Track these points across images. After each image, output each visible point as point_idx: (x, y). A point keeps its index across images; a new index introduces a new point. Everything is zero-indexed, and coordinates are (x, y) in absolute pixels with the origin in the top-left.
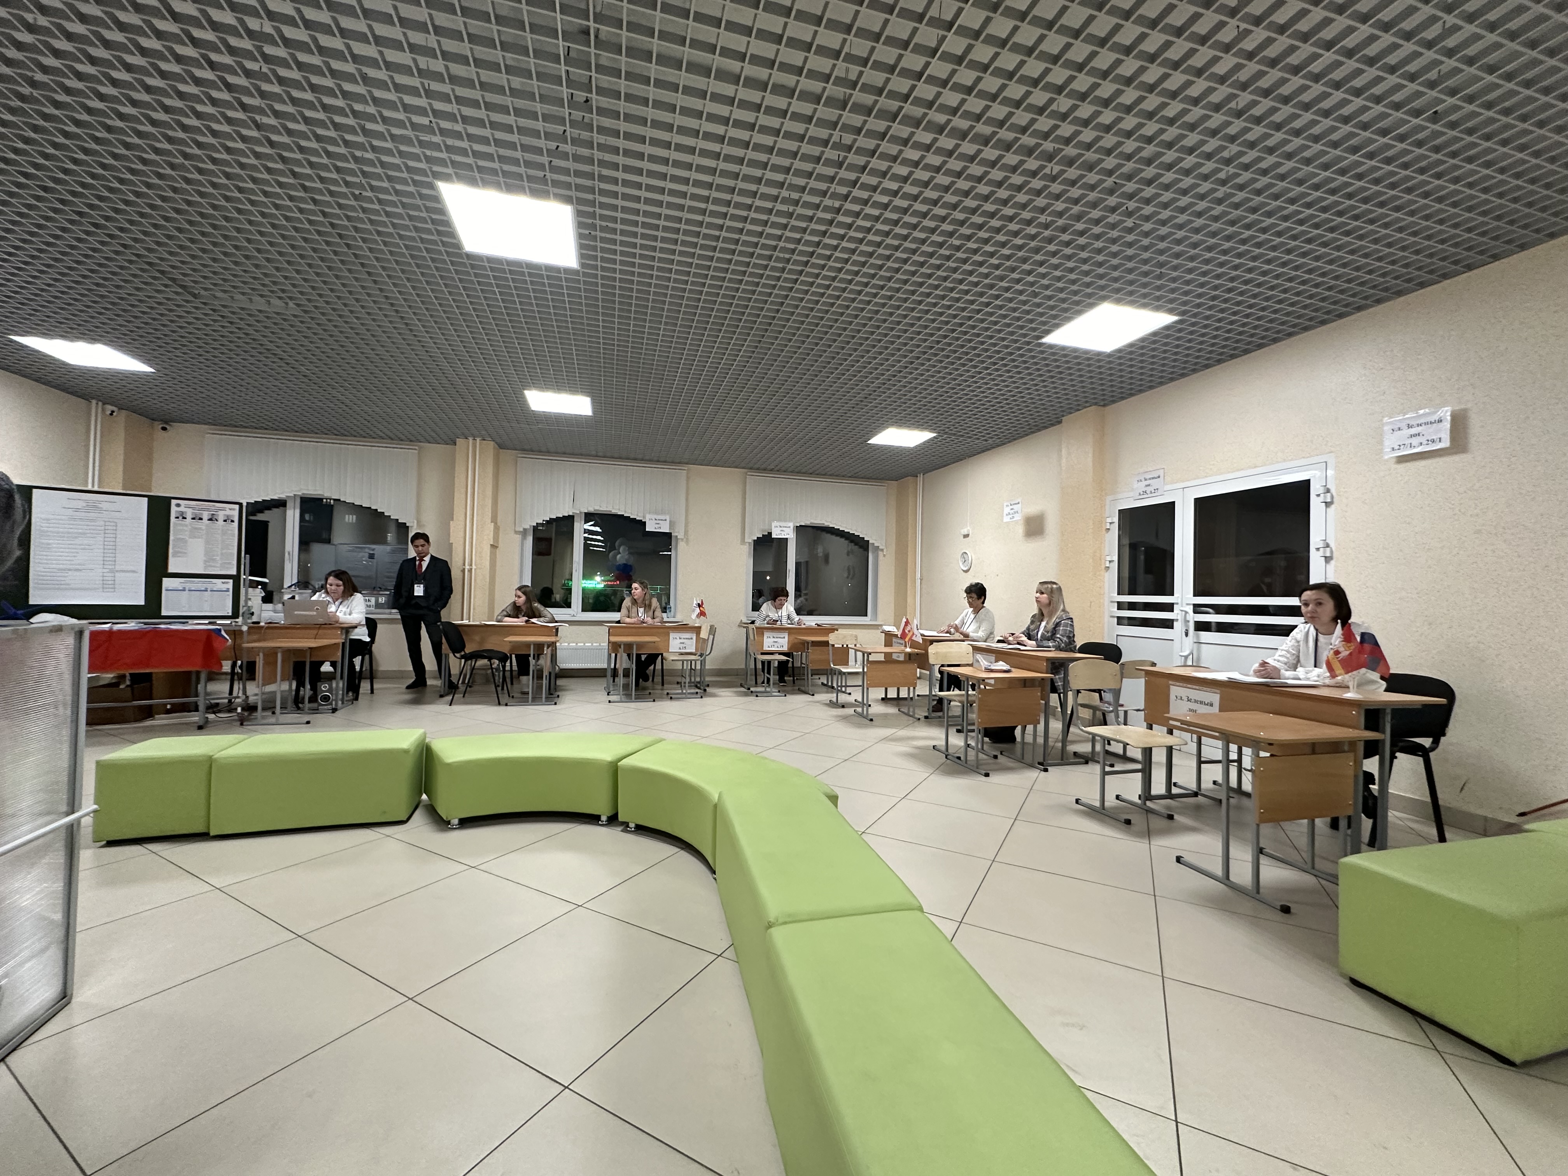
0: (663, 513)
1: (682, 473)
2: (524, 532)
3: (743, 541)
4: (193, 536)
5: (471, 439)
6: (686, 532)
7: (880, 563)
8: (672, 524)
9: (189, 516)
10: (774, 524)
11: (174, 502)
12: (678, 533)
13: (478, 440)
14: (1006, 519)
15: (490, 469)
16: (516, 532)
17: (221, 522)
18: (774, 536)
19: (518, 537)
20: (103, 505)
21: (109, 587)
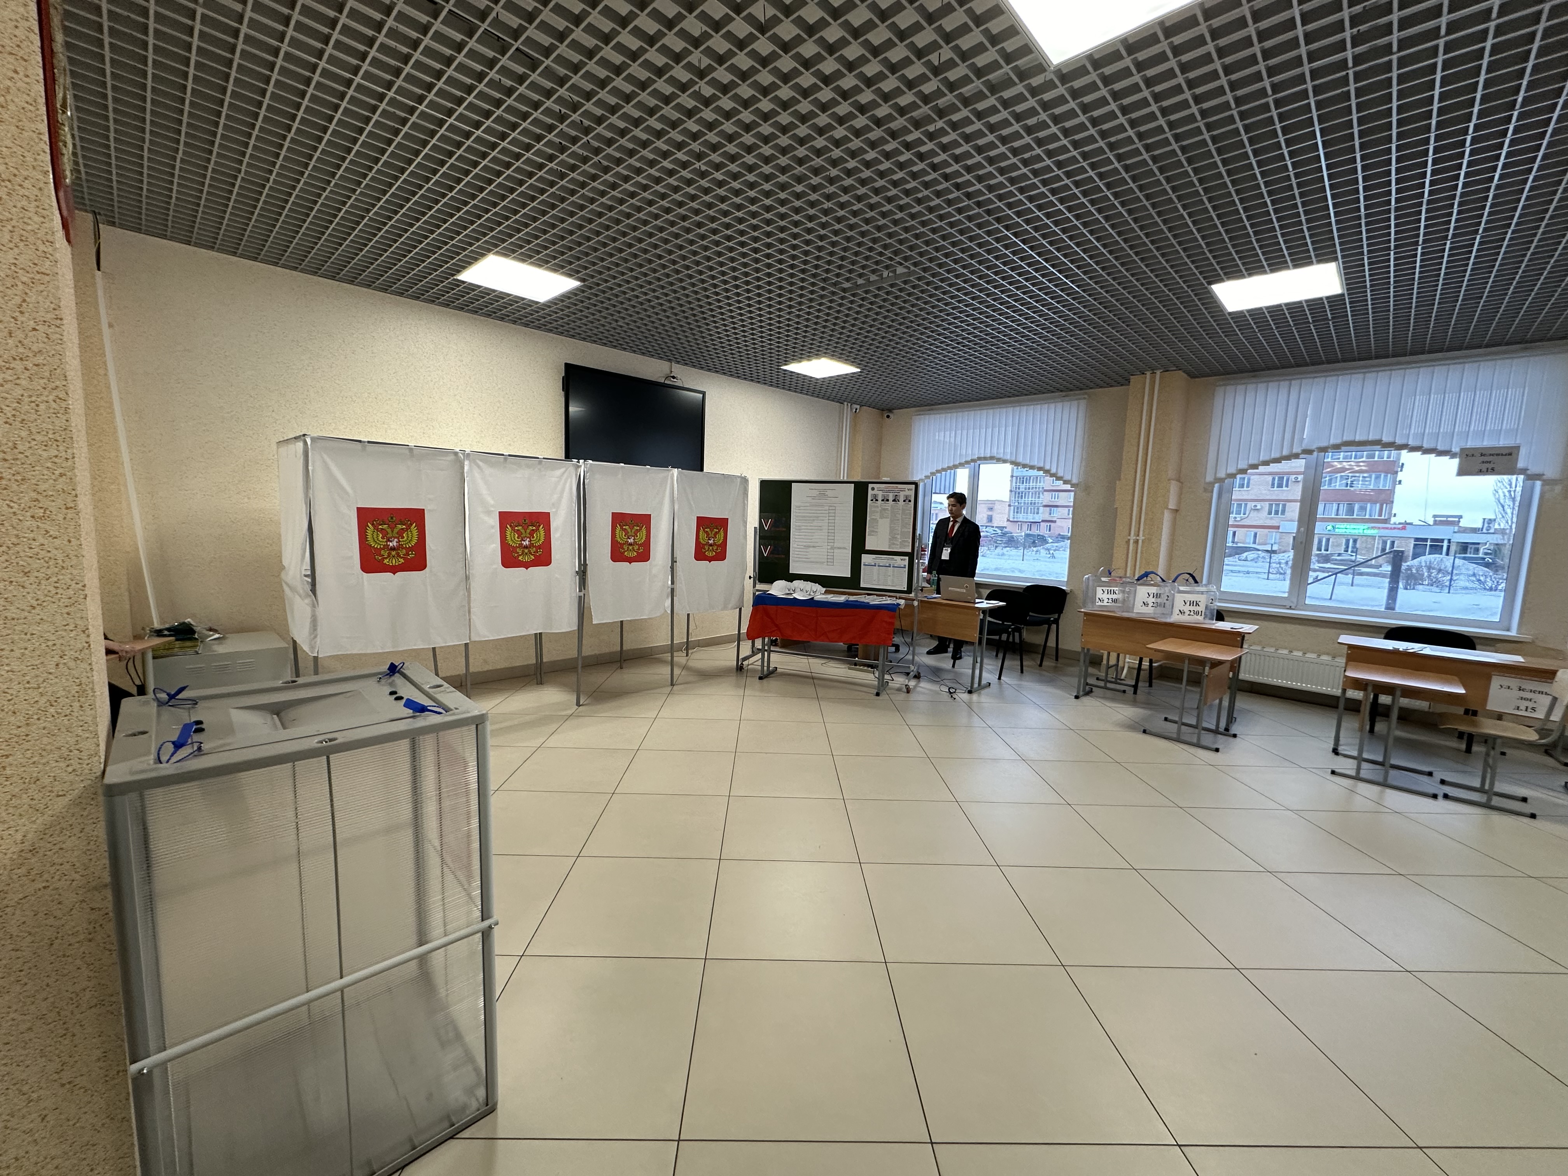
4: (882, 516)
5: (1148, 374)
9: (880, 499)
11: (870, 486)
13: (1158, 372)
16: (1206, 490)
17: (901, 503)
20: (829, 493)
21: (830, 561)
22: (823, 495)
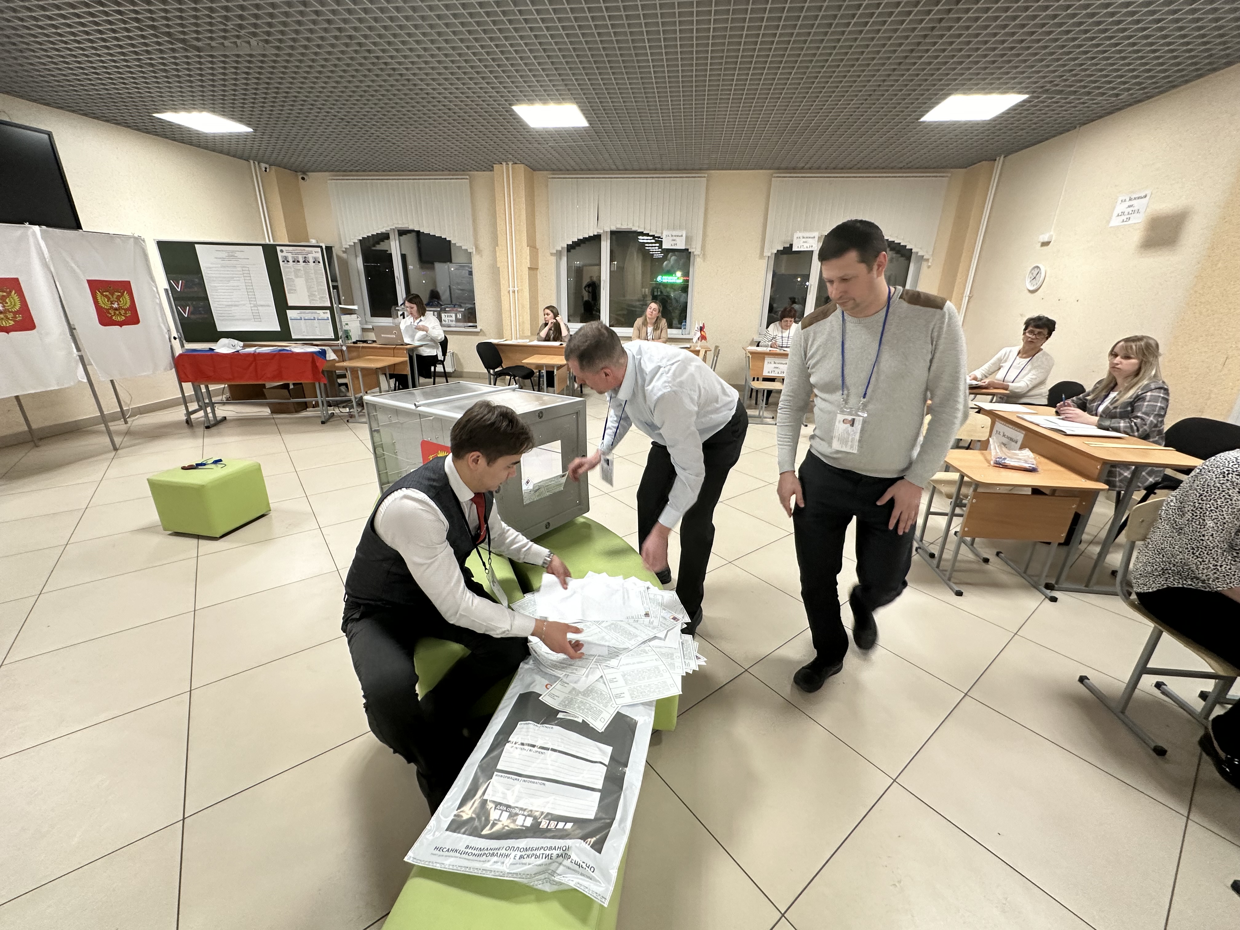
0: (680, 228)
1: (700, 182)
2: (559, 254)
3: (762, 256)
4: (297, 276)
5: (504, 164)
6: (703, 247)
7: (922, 276)
8: (688, 239)
9: (291, 260)
10: (796, 235)
11: (278, 248)
12: (695, 249)
13: (510, 164)
14: (1116, 222)
15: (523, 193)
16: (552, 254)
17: (311, 264)
18: (795, 249)
19: (554, 259)
20: (237, 254)
21: (257, 317)
22: (232, 256)
